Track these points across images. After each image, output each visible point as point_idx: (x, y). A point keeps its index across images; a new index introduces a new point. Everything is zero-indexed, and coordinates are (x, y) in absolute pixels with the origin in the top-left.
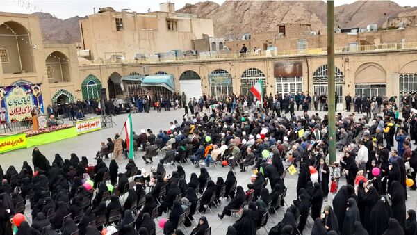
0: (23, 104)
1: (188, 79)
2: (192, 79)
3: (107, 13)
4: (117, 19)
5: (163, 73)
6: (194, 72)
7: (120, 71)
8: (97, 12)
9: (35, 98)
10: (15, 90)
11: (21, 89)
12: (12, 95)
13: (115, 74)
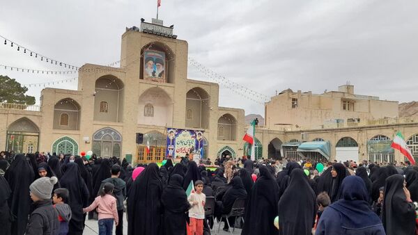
0: (187, 145)
1: (345, 146)
2: (349, 146)
3: (286, 94)
4: (294, 100)
5: (320, 140)
6: (352, 139)
7: (281, 138)
8: (278, 94)
9: (197, 141)
10: (183, 133)
11: (188, 133)
12: (181, 137)
13: (276, 140)
